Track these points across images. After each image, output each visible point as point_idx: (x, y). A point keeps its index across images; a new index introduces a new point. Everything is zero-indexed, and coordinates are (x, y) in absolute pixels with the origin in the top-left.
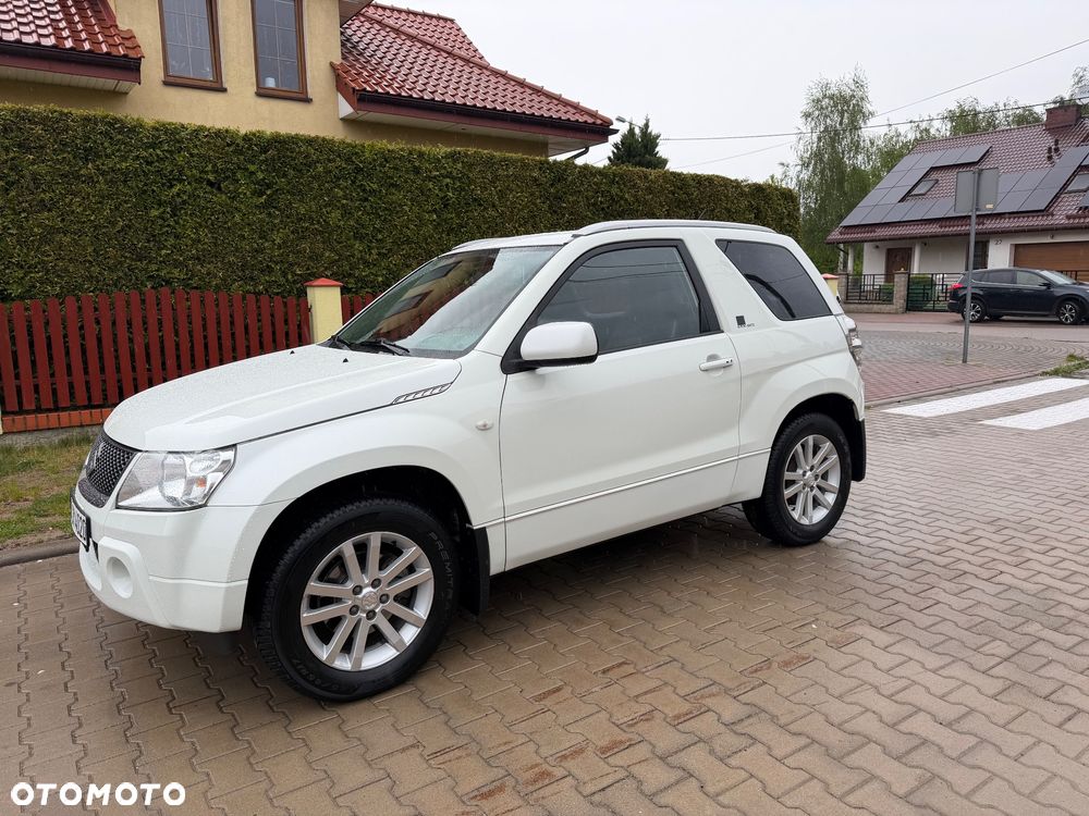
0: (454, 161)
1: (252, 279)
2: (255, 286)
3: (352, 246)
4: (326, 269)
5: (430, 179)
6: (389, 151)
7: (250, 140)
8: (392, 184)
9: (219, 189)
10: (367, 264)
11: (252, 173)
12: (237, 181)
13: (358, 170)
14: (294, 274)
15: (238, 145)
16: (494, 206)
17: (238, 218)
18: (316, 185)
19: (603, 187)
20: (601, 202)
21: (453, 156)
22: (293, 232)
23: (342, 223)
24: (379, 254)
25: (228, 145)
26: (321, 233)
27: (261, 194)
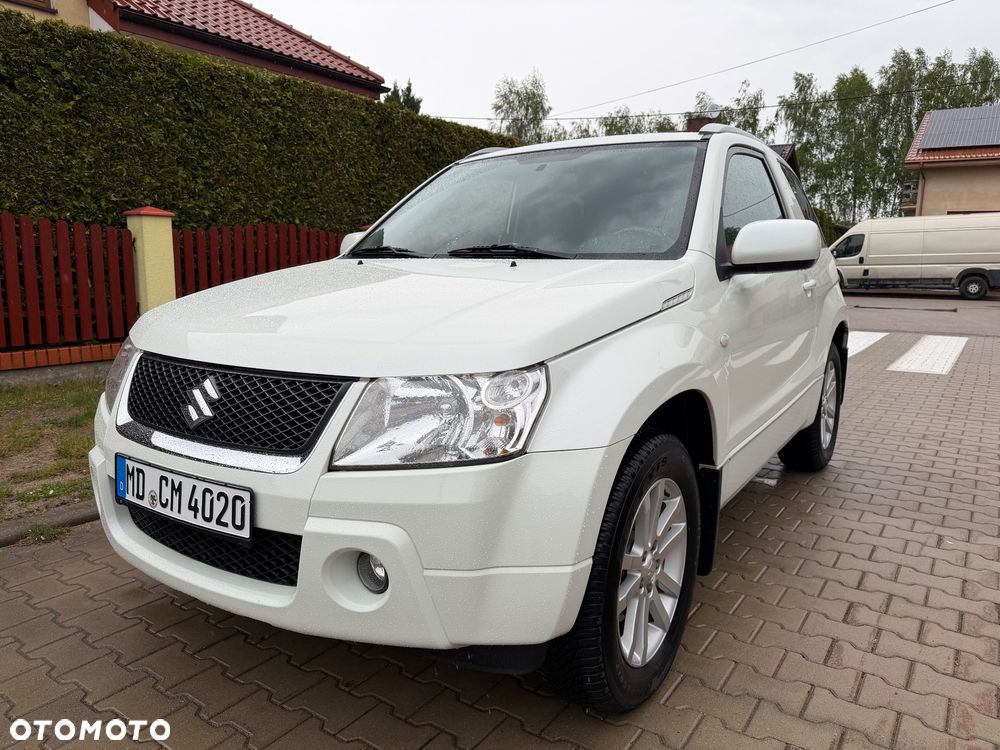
0: (284, 89)
1: (55, 203)
2: (60, 212)
3: (175, 173)
4: (145, 197)
5: (260, 105)
6: (215, 68)
7: (51, 30)
8: (219, 106)
9: (12, 86)
10: (193, 195)
11: (56, 72)
12: (35, 79)
13: (182, 85)
14: (108, 200)
15: (36, 34)
16: (324, 142)
17: (37, 126)
18: (134, 97)
19: (424, 136)
20: (423, 150)
21: (282, 84)
22: (106, 150)
23: (164, 144)
24: (206, 184)
25: (23, 32)
26: (140, 154)
27: (67, 99)
